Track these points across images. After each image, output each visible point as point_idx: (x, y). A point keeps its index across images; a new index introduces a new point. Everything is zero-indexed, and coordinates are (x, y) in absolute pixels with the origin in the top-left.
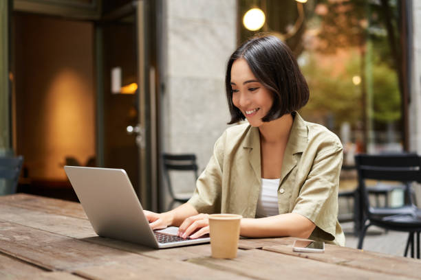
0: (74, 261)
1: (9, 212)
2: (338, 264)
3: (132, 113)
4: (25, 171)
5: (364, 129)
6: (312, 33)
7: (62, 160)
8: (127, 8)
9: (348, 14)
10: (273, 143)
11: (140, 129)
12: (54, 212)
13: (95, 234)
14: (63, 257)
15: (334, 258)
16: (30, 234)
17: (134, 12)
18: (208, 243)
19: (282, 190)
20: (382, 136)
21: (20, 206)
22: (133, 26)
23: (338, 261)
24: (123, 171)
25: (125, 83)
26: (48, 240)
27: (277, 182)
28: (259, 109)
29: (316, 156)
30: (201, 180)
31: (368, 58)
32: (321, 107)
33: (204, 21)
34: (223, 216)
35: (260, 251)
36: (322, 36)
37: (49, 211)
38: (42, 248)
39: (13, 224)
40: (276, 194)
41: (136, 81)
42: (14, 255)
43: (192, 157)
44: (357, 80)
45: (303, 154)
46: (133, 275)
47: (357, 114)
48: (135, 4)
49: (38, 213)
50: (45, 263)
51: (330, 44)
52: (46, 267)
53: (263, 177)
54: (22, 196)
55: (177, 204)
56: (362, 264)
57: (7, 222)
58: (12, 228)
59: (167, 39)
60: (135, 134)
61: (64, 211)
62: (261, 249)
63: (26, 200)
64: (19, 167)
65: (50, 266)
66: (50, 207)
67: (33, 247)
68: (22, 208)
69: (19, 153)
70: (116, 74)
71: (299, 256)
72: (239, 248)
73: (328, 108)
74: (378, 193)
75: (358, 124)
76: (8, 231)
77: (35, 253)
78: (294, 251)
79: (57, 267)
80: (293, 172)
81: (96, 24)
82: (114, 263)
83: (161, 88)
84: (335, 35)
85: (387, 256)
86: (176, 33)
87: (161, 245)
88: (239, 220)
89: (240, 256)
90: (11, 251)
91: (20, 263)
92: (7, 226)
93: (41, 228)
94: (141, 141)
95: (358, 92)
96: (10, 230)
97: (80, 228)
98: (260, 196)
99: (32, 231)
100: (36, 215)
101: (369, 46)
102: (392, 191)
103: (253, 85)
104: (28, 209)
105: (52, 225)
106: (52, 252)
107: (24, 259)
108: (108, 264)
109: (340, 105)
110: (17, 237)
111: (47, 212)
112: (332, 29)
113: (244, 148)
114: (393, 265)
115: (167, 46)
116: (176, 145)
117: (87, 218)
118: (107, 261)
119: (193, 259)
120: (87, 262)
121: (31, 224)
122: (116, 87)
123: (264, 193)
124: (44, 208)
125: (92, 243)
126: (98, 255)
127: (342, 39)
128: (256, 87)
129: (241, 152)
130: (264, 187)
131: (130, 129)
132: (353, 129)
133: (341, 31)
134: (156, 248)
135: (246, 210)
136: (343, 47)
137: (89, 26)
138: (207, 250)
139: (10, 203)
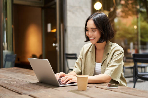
0: (30, 91)
1: (10, 74)
2: (122, 93)
3: (55, 39)
4: (18, 59)
5: (138, 44)
6: (119, 10)
7: (31, 55)
8: (52, 3)
9: (132, 4)
10: (99, 50)
11: (57, 45)
12: (26, 74)
13: (38, 82)
14: (27, 89)
15: (121, 91)
16: (16, 81)
17: (55, 4)
18: (77, 85)
19: (102, 67)
20: (145, 47)
21: (14, 71)
22: (55, 9)
23: (122, 92)
24: (47, 60)
25: (52, 29)
26: (22, 83)
27: (101, 64)
28: (95, 38)
29: (113, 54)
30: (76, 63)
31: (139, 19)
32: (122, 36)
33: (80, 7)
34: (82, 76)
35: (95, 88)
36: (123, 12)
37: (24, 73)
38: (20, 86)
39: (11, 78)
40: (100, 68)
41: (56, 28)
42: (10, 89)
43: (75, 55)
44: (135, 27)
45: (109, 54)
46: (49, 96)
47: (135, 39)
48: (55, 1)
49: (20, 74)
50: (20, 92)
51: (126, 15)
52: (20, 93)
53: (96, 62)
54: (16, 68)
55: (70, 71)
56: (131, 93)
57: (10, 77)
58: (10, 79)
59: (67, 13)
60: (56, 47)
61: (29, 73)
62: (96, 87)
63: (17, 69)
64: (15, 58)
65: (22, 93)
66: (25, 72)
67: (17, 86)
68: (15, 72)
69: (15, 53)
70: (49, 26)
71: (109, 90)
72: (88, 87)
73: (125, 37)
74: (142, 67)
75: (136, 42)
76: (9, 80)
77: (17, 88)
78: (107, 88)
79: (24, 93)
80: (106, 60)
81: (42, 8)
82: (44, 92)
83: (65, 30)
84: (128, 11)
85: (140, 90)
86: (70, 11)
87: (61, 85)
88: (87, 77)
89: (88, 90)
90: (9, 87)
91: (12, 92)
92: (9, 78)
93: (20, 79)
94: (58, 49)
95: (136, 31)
96: (10, 80)
97: (34, 79)
98: (95, 69)
99: (17, 80)
100: (19, 75)
101: (139, 15)
102: (147, 66)
103: (94, 29)
104: (17, 73)
105: (24, 78)
106: (23, 88)
107: (13, 90)
108: (42, 92)
109: (130, 36)
110: (12, 82)
111: (23, 74)
112: (126, 9)
113: (90, 52)
114: (141, 93)
115: (67, 16)
116: (70, 50)
117: (36, 76)
118: (41, 91)
119: (71, 90)
120: (35, 91)
121: (17, 78)
122: (49, 30)
123: (96, 68)
124: (23, 72)
125: (37, 85)
126: (39, 89)
127: (130, 12)
128: (95, 30)
129: (89, 53)
130: (96, 65)
131: (54, 45)
132: (134, 44)
133: (130, 10)
134: (59, 87)
135: (91, 73)
136: (130, 15)
137: (40, 9)
138: (76, 88)
139: (11, 71)
